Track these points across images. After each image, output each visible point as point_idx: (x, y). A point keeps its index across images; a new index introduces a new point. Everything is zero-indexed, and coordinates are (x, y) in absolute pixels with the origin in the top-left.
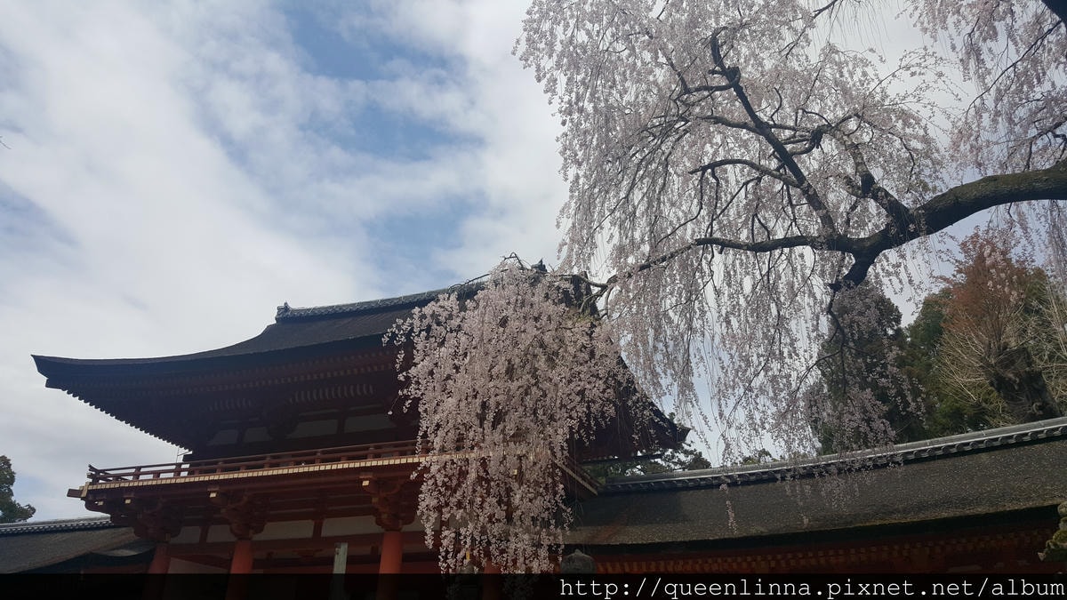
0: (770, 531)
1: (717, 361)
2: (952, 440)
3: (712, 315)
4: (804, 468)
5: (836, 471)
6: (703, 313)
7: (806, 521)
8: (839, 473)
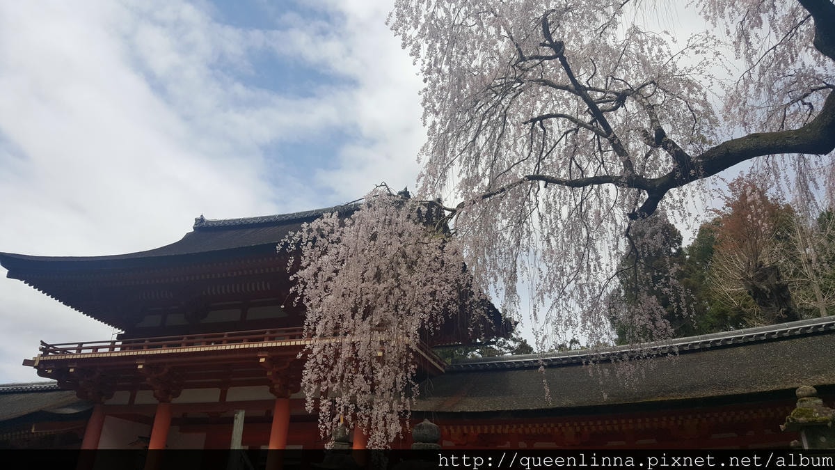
0: (577, 403)
1: (537, 271)
2: (717, 336)
3: (536, 236)
4: (603, 355)
5: (628, 359)
6: (529, 233)
7: (605, 396)
8: (630, 360)
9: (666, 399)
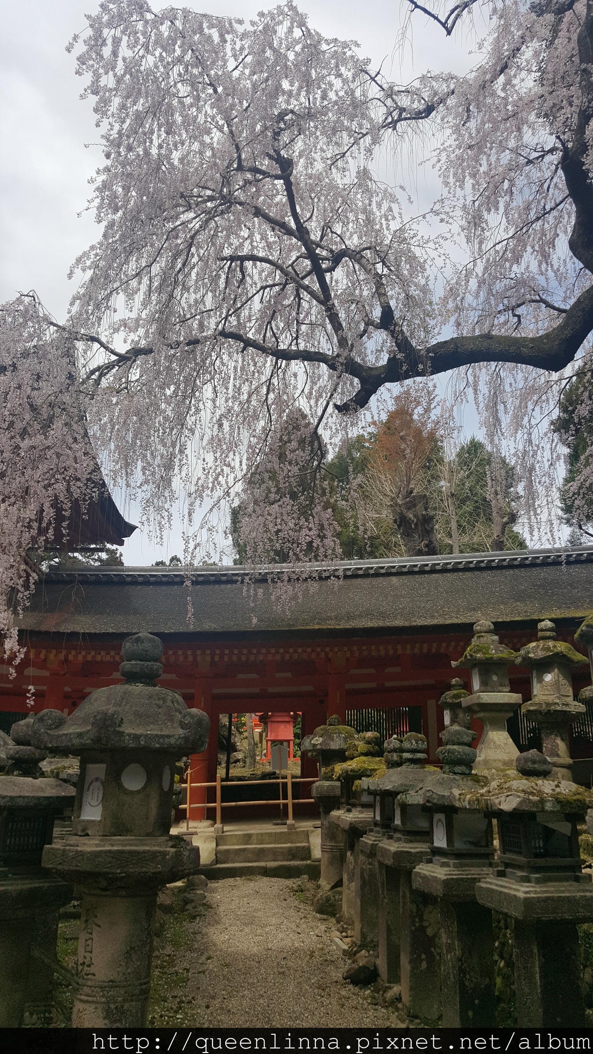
0: (223, 627)
1: (200, 462)
2: (370, 563)
3: (206, 415)
4: (260, 574)
5: (287, 579)
6: (198, 410)
7: (255, 621)
8: (289, 580)
9: (325, 627)
